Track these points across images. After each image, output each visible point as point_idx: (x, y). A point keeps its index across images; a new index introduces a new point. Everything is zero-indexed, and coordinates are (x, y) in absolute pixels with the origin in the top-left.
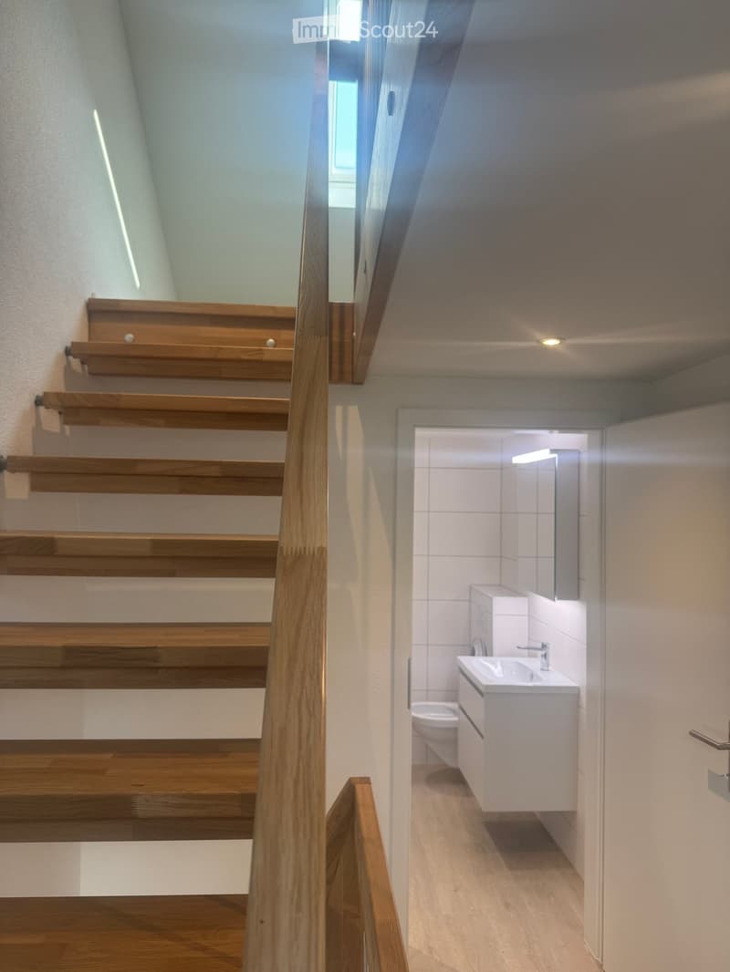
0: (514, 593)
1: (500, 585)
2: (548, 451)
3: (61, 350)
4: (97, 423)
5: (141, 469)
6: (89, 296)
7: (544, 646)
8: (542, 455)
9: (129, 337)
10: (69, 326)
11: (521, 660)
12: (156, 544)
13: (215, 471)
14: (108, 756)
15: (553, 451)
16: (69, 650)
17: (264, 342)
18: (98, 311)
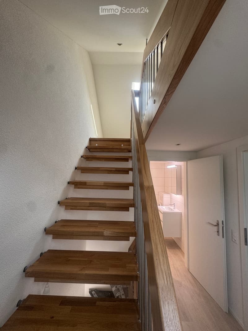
0: (168, 193)
1: (164, 192)
2: (175, 165)
3: (85, 147)
4: (92, 161)
5: (101, 169)
6: (90, 138)
7: (174, 204)
8: (174, 166)
9: (97, 145)
10: (86, 143)
11: (169, 207)
12: (104, 183)
13: (114, 169)
14: (97, 224)
15: (176, 165)
16: (90, 203)
17: (121, 145)
18: (91, 140)
